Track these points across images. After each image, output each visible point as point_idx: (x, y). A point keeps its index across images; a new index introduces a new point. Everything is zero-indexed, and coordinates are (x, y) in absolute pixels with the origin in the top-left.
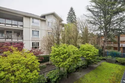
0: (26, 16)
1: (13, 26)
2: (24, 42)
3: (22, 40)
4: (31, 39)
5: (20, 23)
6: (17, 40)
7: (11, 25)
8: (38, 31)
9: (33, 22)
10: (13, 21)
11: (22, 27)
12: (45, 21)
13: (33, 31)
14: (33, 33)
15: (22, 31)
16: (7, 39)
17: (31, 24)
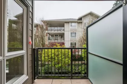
0: (66, 22)
1: (59, 31)
2: (65, 42)
3: (64, 41)
4: (70, 40)
5: (62, 28)
6: (60, 41)
7: (58, 30)
8: (76, 33)
9: (71, 26)
10: (59, 28)
11: (64, 31)
12: (82, 22)
13: (71, 33)
14: (71, 35)
15: (64, 34)
16: (56, 40)
17: (70, 27)
